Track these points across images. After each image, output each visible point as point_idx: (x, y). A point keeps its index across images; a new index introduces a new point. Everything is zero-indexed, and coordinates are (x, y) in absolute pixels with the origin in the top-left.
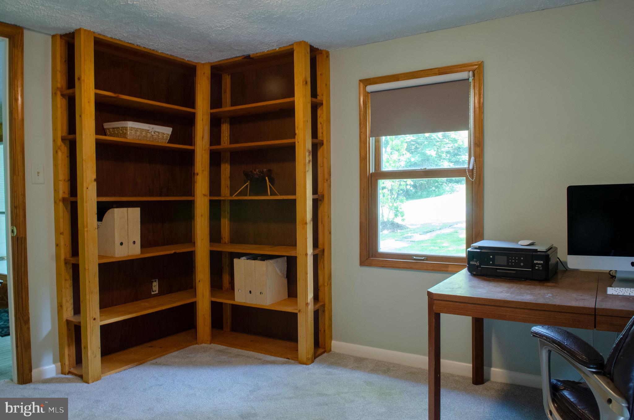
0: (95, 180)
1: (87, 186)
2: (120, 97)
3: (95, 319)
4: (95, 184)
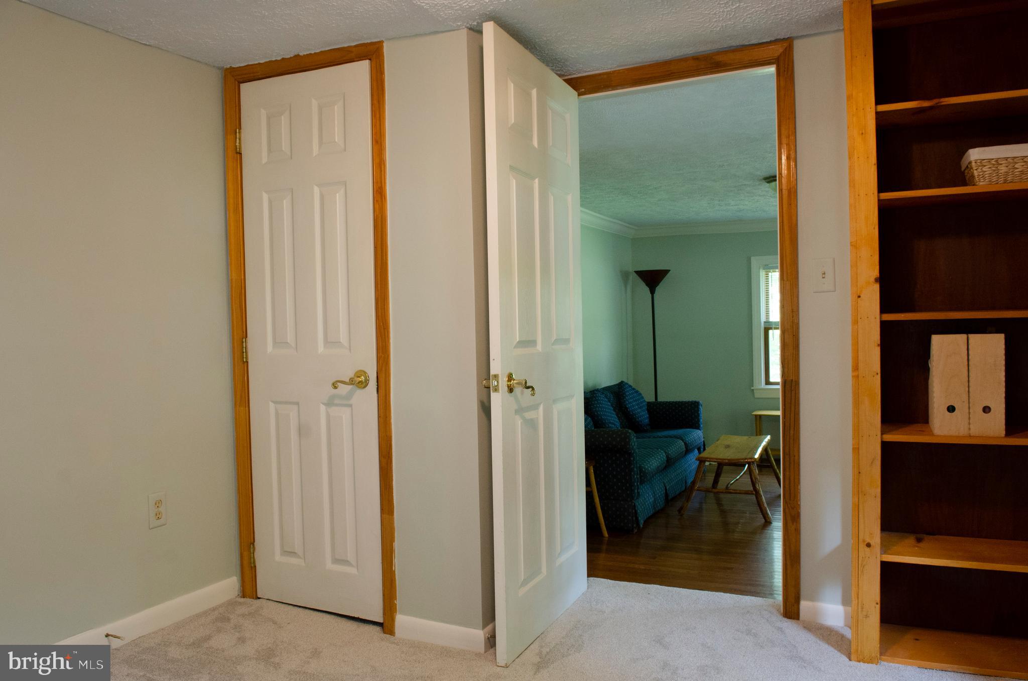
0: (876, 280)
1: (858, 292)
2: (943, 104)
3: (869, 545)
4: (877, 287)
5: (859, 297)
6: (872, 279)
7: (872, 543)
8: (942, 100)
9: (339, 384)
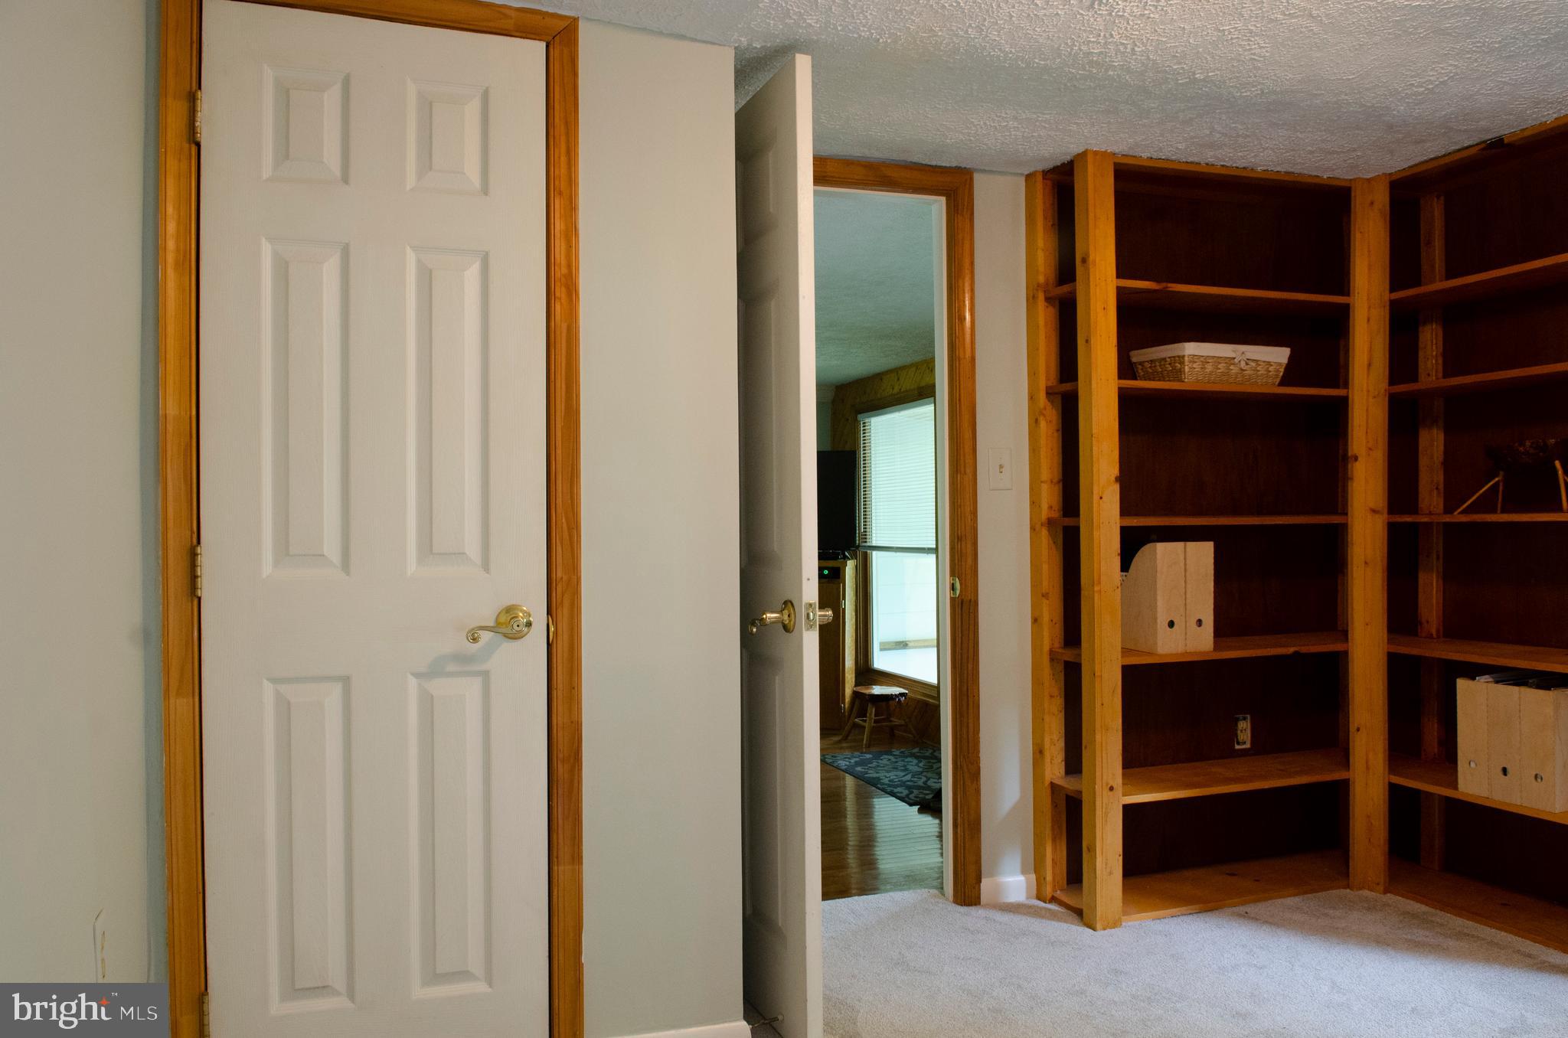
0: (1117, 479)
1: (1100, 492)
2: (1170, 289)
3: (1111, 789)
4: (1117, 487)
5: (1101, 498)
6: (1113, 478)
7: (1115, 786)
8: (1170, 285)
9: (480, 632)
